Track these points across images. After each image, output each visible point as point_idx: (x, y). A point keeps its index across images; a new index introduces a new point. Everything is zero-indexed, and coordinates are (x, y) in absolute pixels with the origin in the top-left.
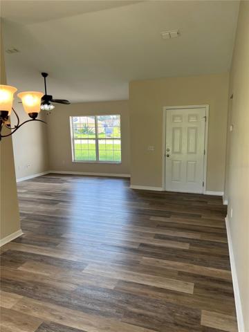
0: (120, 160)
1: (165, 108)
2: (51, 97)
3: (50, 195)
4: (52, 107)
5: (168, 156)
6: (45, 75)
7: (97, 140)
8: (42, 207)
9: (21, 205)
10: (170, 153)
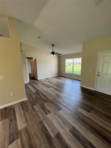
0: (80, 74)
1: (99, 53)
2: (55, 52)
4: (55, 56)
5: (99, 75)
6: (53, 45)
7: (73, 66)
10: (100, 74)
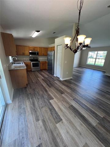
3: (79, 71)
4: (85, 48)
7: (96, 59)
8: (77, 74)
9: (73, 72)
